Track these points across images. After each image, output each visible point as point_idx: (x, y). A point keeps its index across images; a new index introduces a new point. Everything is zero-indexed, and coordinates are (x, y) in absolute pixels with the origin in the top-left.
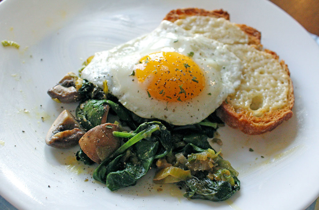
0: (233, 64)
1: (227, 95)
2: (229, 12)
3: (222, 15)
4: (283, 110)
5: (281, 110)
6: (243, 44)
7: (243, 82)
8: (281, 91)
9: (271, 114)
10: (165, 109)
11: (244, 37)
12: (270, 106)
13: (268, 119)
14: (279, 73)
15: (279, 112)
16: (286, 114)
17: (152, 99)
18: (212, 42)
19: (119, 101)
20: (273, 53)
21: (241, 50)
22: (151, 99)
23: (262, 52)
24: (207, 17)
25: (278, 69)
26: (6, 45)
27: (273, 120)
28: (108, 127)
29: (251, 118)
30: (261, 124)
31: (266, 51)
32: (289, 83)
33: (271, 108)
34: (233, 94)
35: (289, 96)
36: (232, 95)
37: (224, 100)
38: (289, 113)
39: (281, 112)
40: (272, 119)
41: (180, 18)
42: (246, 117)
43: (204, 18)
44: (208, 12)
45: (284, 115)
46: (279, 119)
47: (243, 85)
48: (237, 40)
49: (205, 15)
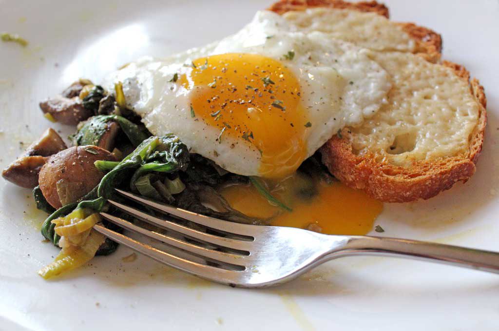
0: (370, 78)
1: (344, 125)
2: (388, 4)
3: (373, 9)
4: (454, 158)
5: (448, 159)
6: (404, 51)
7: (384, 108)
8: (460, 127)
9: (427, 163)
10: (217, 140)
11: (406, 42)
12: (429, 151)
13: (417, 170)
14: (462, 99)
15: (444, 162)
16: (457, 165)
17: (197, 120)
18: (342, 44)
19: (142, 121)
20: (457, 68)
21: (396, 60)
22: (195, 120)
23: (437, 66)
24: (345, 11)
25: (463, 92)
26: (7, 39)
27: (428, 173)
28: (88, 151)
29: (381, 166)
30: (399, 179)
31: (447, 63)
32: (480, 116)
33: (428, 153)
34: (356, 124)
35: (474, 136)
36: (354, 126)
37: (335, 132)
38: (466, 164)
39: (449, 161)
40: (425, 171)
41: (294, 10)
42: (372, 163)
43: (338, 11)
44: (349, 4)
45: (453, 167)
46: (441, 173)
47: (383, 114)
48: (393, 45)
49: (343, 8)
